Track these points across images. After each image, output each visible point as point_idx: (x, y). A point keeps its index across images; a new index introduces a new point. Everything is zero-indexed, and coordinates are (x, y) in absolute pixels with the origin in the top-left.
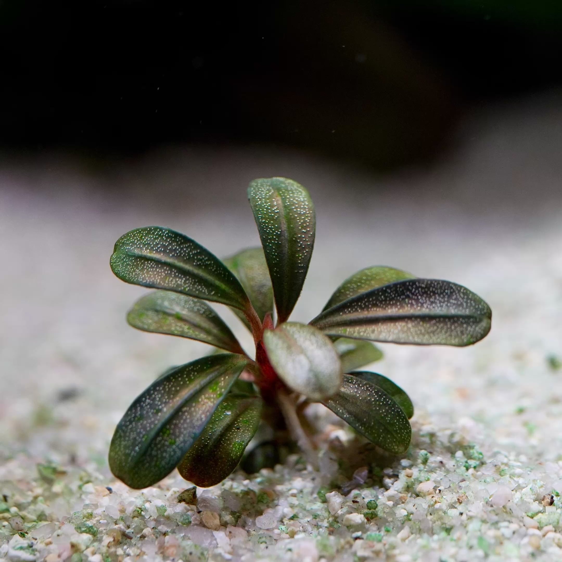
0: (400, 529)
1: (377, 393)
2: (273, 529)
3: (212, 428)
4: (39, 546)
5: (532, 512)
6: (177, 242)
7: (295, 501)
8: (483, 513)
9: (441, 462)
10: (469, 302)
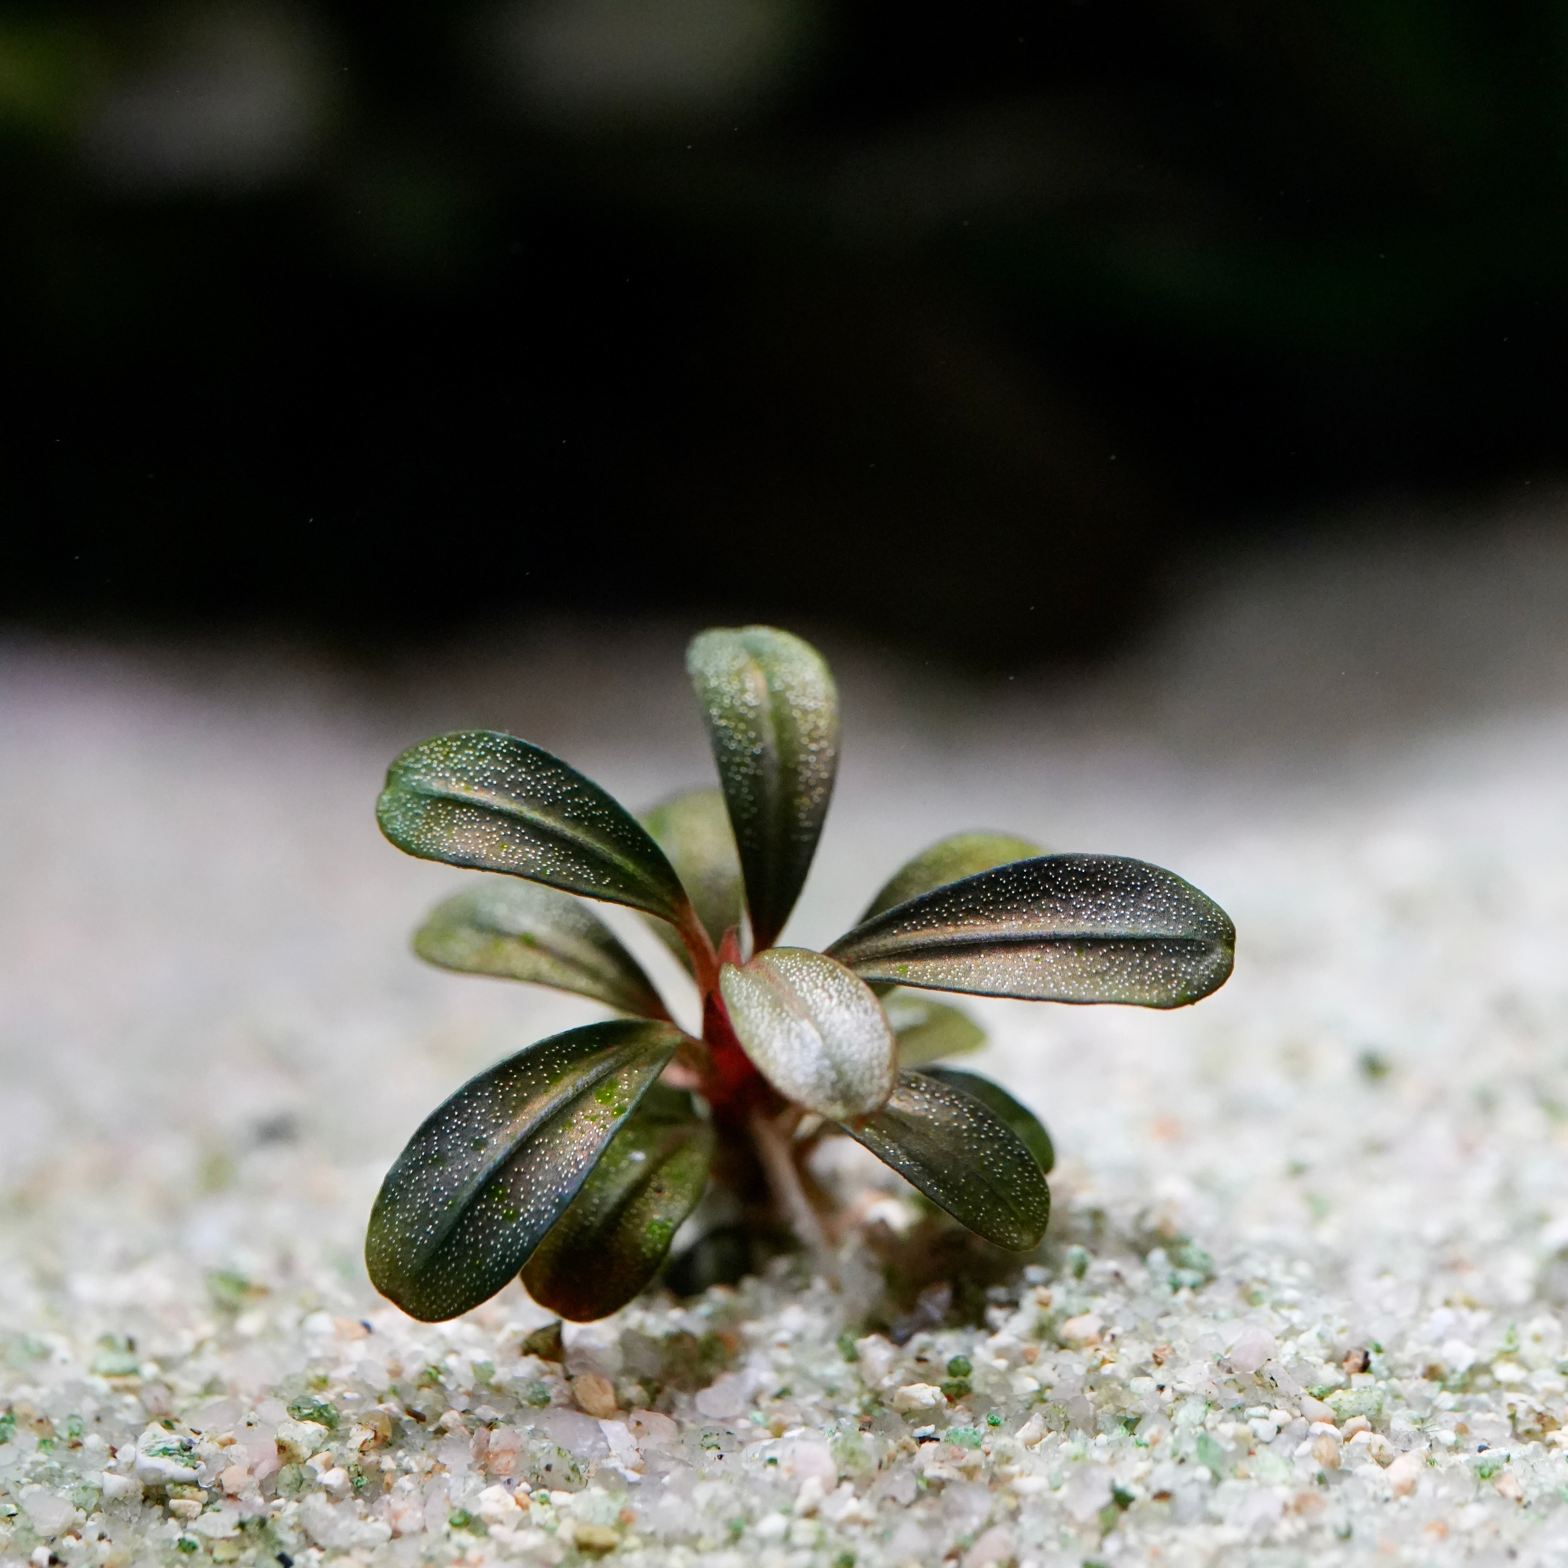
0: (1023, 1419)
1: (973, 1112)
2: (735, 1418)
3: (600, 1190)
4: (204, 1447)
5: (1320, 1387)
6: (528, 766)
7: (785, 1358)
8: (1209, 1386)
9: (1117, 1275)
10: (1184, 909)
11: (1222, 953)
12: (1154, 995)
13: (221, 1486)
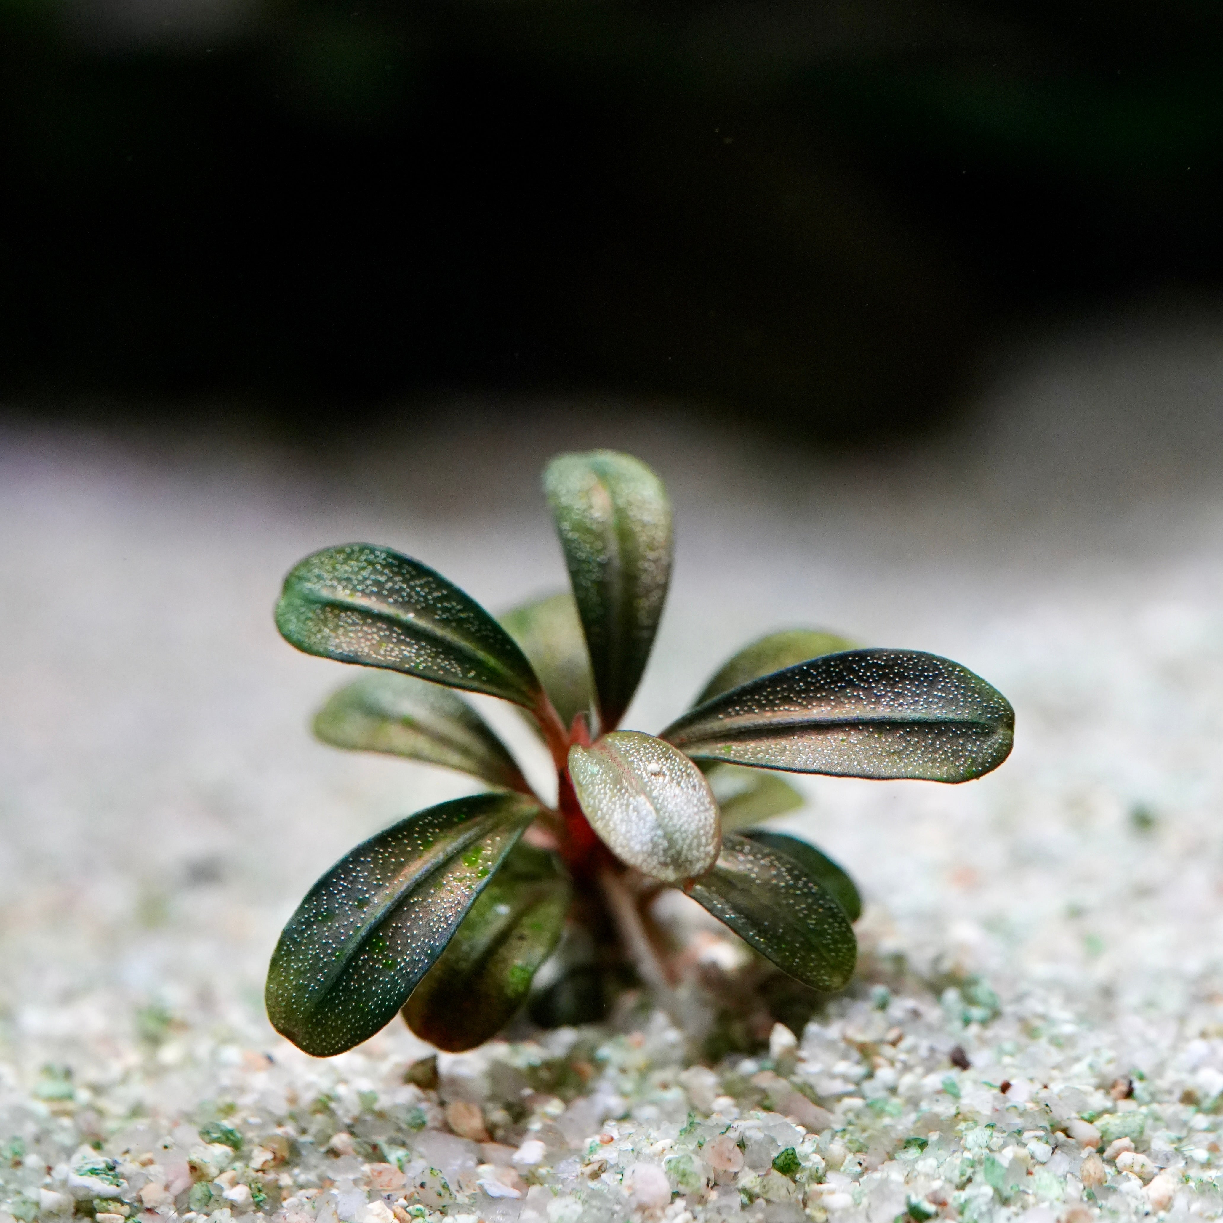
1: (790, 871)
3: (469, 938)
4: (128, 1167)
5: (1090, 1112)
6: (403, 575)
9: (916, 1012)
10: (970, 697)
11: (1003, 734)
12: (944, 771)
13: (141, 1201)
